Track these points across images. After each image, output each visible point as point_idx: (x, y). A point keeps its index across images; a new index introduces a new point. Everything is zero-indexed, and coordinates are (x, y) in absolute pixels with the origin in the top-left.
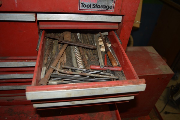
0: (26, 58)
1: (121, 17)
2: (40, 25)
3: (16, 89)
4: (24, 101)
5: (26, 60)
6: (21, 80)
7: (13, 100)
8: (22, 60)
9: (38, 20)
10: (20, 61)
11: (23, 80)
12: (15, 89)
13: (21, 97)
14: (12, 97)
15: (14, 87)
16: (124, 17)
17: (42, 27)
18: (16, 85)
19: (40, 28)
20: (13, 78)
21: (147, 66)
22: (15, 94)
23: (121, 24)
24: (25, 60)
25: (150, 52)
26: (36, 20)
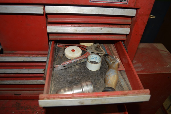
0: (33, 52)
1: (135, 10)
2: (48, 18)
3: (24, 84)
4: (31, 96)
5: (34, 55)
6: (28, 75)
7: (21, 94)
8: (29, 55)
9: (46, 12)
10: (27, 55)
11: (30, 75)
12: (22, 83)
13: (29, 91)
14: (20, 91)
15: (21, 82)
16: (139, 10)
17: (50, 20)
18: (24, 80)
19: (48, 22)
20: (20, 73)
21: (157, 64)
22: (23, 89)
23: (134, 19)
24: (32, 54)
25: (159, 49)
26: (44, 13)
